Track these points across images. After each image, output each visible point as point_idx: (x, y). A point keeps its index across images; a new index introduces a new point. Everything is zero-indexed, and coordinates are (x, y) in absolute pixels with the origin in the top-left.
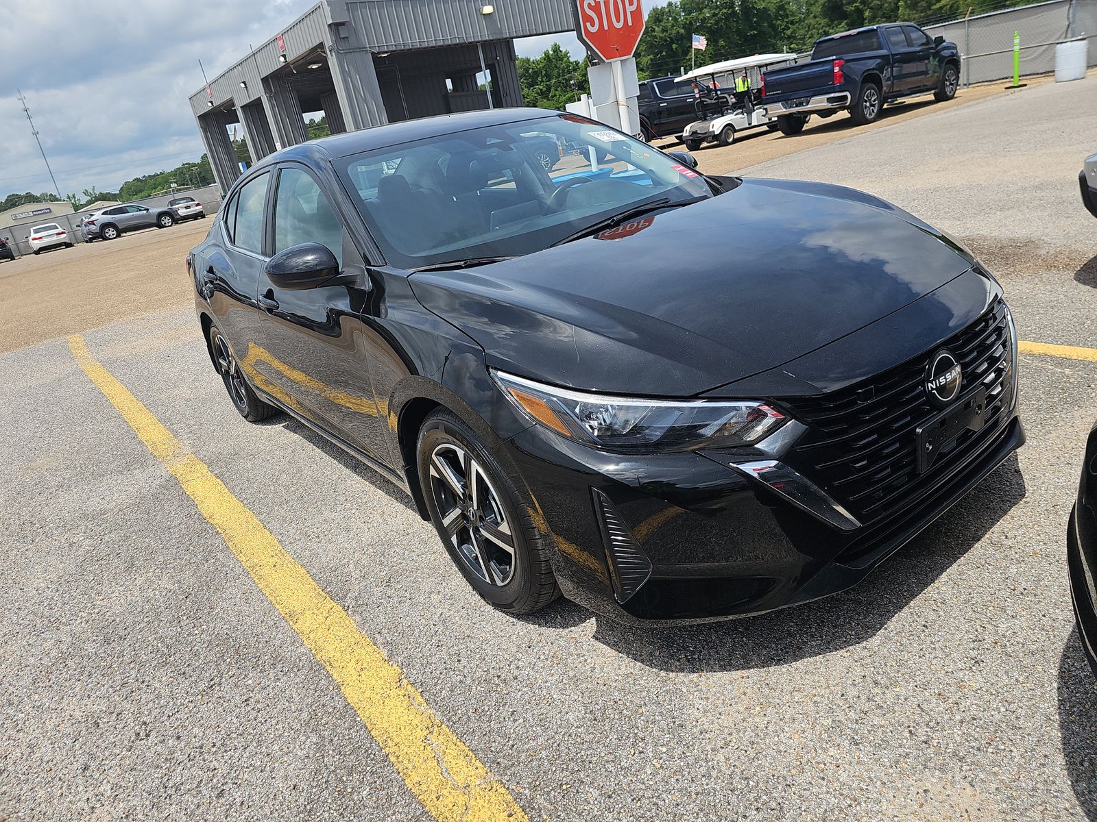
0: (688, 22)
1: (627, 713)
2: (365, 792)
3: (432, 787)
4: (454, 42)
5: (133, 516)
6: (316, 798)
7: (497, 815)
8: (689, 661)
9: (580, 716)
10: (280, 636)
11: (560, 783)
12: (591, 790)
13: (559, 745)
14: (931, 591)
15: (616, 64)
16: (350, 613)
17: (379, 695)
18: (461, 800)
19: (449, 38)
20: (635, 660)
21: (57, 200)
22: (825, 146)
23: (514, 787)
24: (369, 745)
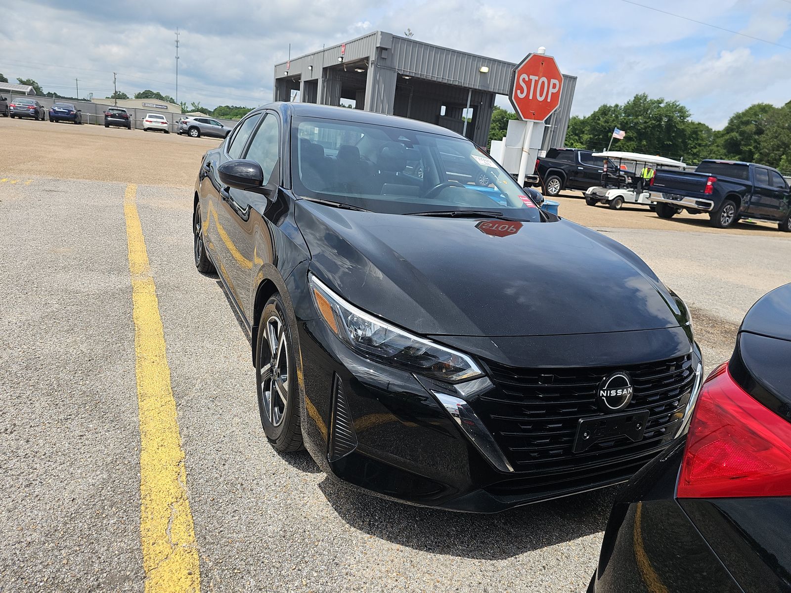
0: (625, 122)
1: (307, 541)
2: (112, 521)
3: (155, 536)
4: (454, 83)
5: (93, 301)
6: (81, 512)
7: (182, 570)
8: (370, 525)
9: (276, 531)
10: (128, 405)
11: (234, 567)
12: (252, 580)
13: (250, 543)
14: (563, 546)
15: (530, 123)
16: (178, 408)
17: (162, 465)
18: (167, 551)
19: (452, 79)
20: (336, 510)
21: (174, 103)
22: (682, 232)
23: (204, 558)
24: (134, 494)
